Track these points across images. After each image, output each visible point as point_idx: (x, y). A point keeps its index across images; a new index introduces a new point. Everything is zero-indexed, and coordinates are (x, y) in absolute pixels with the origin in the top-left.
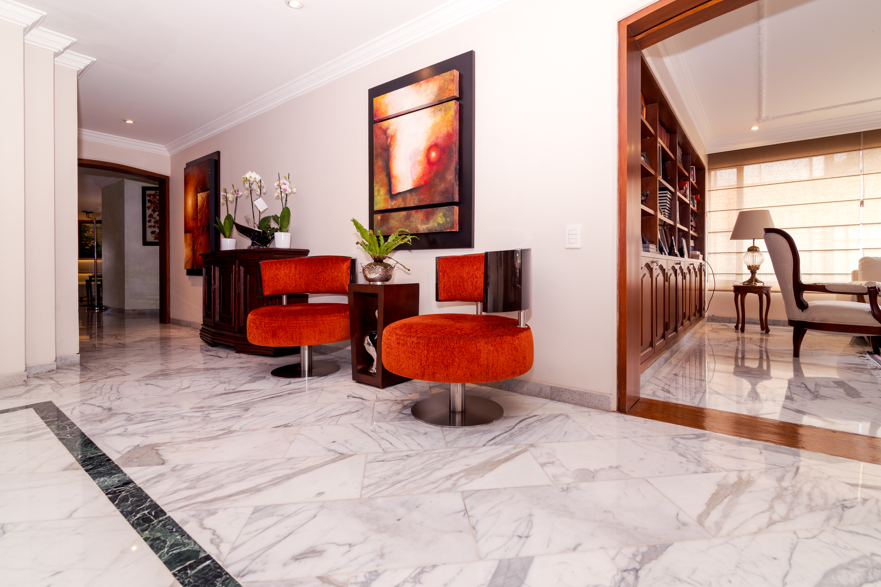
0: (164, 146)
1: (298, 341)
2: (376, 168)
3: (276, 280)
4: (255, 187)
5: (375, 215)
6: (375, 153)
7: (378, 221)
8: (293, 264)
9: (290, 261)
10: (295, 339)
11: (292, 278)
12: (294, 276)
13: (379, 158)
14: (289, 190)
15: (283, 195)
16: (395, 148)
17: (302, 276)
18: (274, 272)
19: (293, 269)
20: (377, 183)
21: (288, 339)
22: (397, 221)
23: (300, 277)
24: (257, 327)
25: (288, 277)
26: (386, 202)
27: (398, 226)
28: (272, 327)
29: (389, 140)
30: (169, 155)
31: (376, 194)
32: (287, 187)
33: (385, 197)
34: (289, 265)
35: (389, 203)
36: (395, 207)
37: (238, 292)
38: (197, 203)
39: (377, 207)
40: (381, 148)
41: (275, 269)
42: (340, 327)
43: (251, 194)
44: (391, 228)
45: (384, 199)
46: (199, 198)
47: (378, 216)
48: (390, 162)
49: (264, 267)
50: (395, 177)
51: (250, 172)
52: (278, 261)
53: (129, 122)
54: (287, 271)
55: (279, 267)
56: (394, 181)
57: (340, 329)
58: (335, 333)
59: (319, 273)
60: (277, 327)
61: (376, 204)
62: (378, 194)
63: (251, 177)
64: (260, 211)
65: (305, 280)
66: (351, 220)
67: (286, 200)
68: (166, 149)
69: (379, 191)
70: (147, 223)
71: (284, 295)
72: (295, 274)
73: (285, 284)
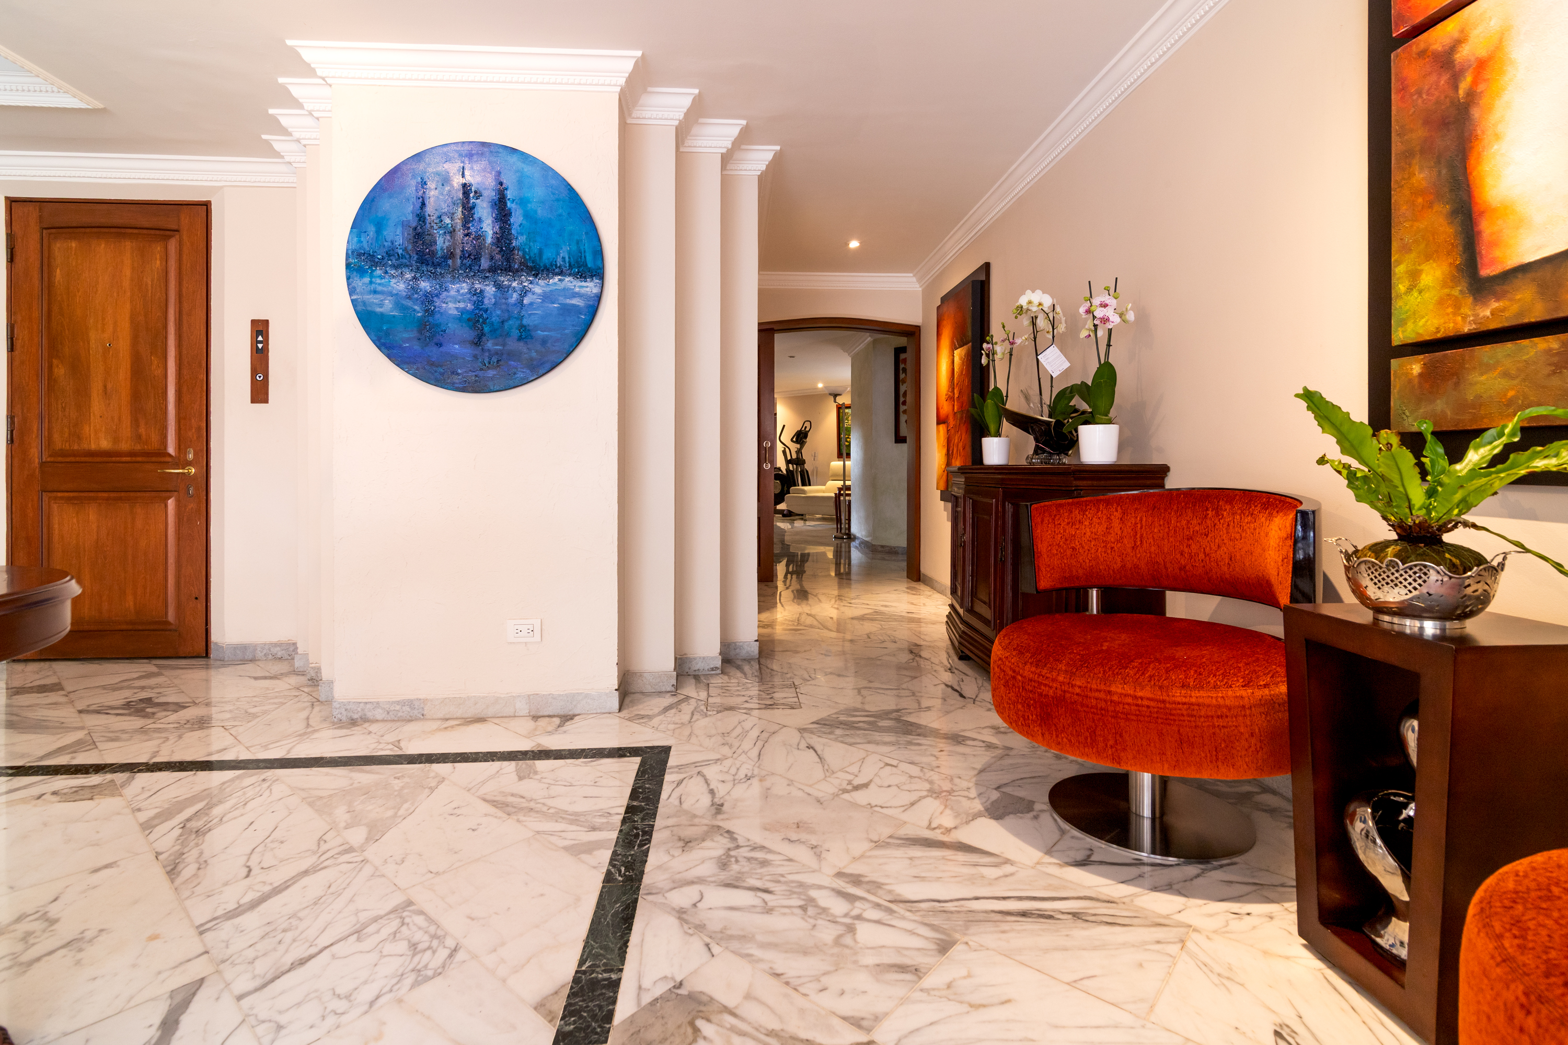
0: (911, 275)
1: (1110, 752)
2: (1400, 199)
3: (1069, 552)
4: (1042, 323)
5: (1394, 362)
6: (1397, 146)
7: (1410, 381)
8: (1117, 511)
9: (1108, 502)
10: (1101, 745)
11: (1112, 548)
12: (1118, 541)
13: (1416, 161)
14: (1115, 319)
15: (1100, 333)
16: (1500, 104)
17: (1141, 541)
18: (1065, 531)
19: (1116, 524)
20: (1406, 249)
21: (1081, 739)
22: (1506, 375)
23: (1135, 544)
24: (1007, 681)
25: (1103, 545)
26: (1450, 310)
27: (1511, 394)
28: (1041, 695)
29: (1464, 86)
30: (920, 289)
31: (1400, 286)
32: (1109, 312)
33: (1447, 291)
34: (1105, 512)
35: (1466, 310)
36: (1493, 326)
37: (1001, 559)
38: (953, 370)
39: (1400, 335)
40: (1426, 122)
41: (1068, 523)
42: (1252, 735)
43: (1035, 341)
44: (1478, 403)
45: (1441, 302)
46: (957, 359)
47: (1411, 364)
48: (1472, 161)
49: (1039, 520)
50: (1495, 210)
51: (1029, 292)
52: (1078, 503)
53: (854, 244)
54: (1101, 529)
55: (1079, 517)
56: (1486, 228)
57: (1253, 741)
58: (1234, 751)
59: (1190, 538)
60: (1052, 697)
61: (1403, 323)
62: (1410, 290)
63: (1030, 302)
64: (1052, 377)
65: (1150, 552)
66: (1297, 396)
67: (1109, 345)
68: (914, 279)
69: (1414, 275)
70: (901, 405)
71: (1092, 587)
72: (1122, 538)
73: (1094, 563)
